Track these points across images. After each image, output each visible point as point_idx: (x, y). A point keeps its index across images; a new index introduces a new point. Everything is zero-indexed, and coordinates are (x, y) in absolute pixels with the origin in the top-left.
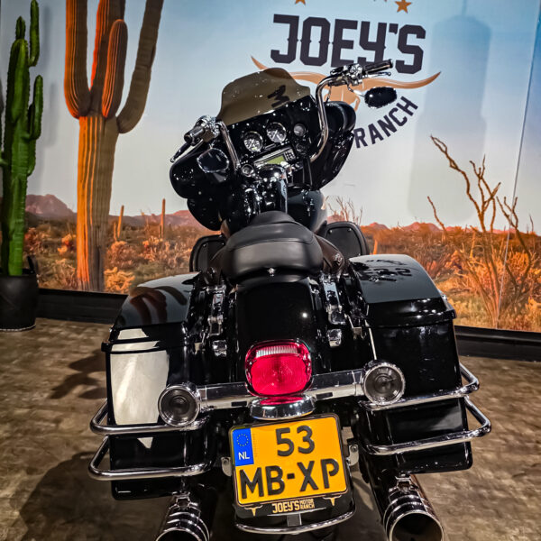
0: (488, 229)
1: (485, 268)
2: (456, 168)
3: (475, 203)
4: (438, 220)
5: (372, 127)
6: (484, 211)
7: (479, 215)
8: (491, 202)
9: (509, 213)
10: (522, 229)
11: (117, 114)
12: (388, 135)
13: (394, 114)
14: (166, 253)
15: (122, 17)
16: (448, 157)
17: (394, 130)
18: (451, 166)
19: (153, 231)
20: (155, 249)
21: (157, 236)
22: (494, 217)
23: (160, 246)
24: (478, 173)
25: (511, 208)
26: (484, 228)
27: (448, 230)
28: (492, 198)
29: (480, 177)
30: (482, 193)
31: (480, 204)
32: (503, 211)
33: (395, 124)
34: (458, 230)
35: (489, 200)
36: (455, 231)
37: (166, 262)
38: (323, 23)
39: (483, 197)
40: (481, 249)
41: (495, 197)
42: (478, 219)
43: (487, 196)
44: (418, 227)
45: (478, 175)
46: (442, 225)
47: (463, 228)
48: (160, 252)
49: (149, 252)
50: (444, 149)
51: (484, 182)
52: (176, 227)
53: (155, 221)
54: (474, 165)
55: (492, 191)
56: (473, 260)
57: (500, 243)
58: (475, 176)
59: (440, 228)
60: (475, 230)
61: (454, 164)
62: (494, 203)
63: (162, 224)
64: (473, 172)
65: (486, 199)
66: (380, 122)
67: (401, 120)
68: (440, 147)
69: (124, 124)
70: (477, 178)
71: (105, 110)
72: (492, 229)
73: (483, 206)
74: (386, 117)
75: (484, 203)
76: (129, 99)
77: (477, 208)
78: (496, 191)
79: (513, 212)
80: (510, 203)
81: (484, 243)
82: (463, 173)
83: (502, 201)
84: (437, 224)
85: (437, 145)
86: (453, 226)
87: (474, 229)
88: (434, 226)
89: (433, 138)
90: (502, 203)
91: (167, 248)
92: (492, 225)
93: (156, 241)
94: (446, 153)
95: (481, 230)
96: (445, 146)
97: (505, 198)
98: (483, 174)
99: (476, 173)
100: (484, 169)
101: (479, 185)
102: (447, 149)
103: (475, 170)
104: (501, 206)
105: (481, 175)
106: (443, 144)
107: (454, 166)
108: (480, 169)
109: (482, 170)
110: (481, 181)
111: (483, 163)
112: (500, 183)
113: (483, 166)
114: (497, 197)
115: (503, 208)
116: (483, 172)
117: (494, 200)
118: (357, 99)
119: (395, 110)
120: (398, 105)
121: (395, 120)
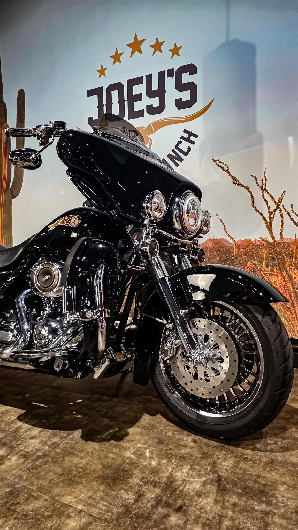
0: (278, 238)
1: (280, 278)
2: (239, 184)
3: (262, 214)
4: (228, 235)
6: (271, 221)
7: (267, 226)
8: (278, 211)
11: (10, 187)
12: (177, 165)
13: (180, 146)
15: (6, 122)
16: (230, 175)
17: (181, 160)
18: (234, 183)
22: (282, 227)
24: (260, 185)
26: (273, 238)
27: (239, 243)
28: (278, 207)
29: (263, 189)
30: (267, 204)
31: (267, 215)
32: (292, 219)
33: (181, 155)
34: (249, 242)
35: (275, 210)
36: (246, 244)
38: (118, 86)
39: (269, 207)
40: (273, 259)
41: (281, 206)
42: (266, 230)
43: (273, 207)
44: (211, 243)
45: (261, 188)
46: (233, 239)
47: (253, 239)
50: (225, 168)
51: (268, 193)
54: (256, 178)
55: (277, 201)
56: (267, 270)
57: (292, 251)
58: (258, 188)
59: (231, 241)
60: (265, 240)
61: (237, 180)
62: (281, 212)
64: (256, 185)
65: (272, 210)
66: (169, 156)
67: (186, 151)
68: (222, 167)
69: (14, 193)
70: (260, 191)
71: (4, 185)
72: (282, 238)
73: (270, 217)
74: (173, 151)
75: (270, 213)
76: (15, 175)
77: (264, 219)
78: (281, 199)
81: (276, 253)
82: (246, 188)
83: (289, 209)
84: (228, 239)
85: (219, 166)
86: (243, 239)
87: (263, 240)
88: (226, 240)
89: (214, 161)
90: (289, 211)
92: (281, 234)
94: (228, 171)
95: (271, 240)
96: (226, 165)
97: (292, 205)
98: (266, 186)
99: (258, 185)
100: (266, 180)
101: (263, 196)
102: (228, 168)
103: (257, 183)
104: (288, 213)
105: (264, 186)
106: (224, 164)
107: (237, 182)
108: (262, 181)
109: (264, 182)
110: (265, 192)
111: (265, 174)
112: (284, 192)
113: (265, 177)
114: (283, 206)
115: (290, 216)
116: (266, 183)
117: (280, 209)
118: (149, 141)
119: (180, 142)
120: (182, 138)
121: (181, 151)
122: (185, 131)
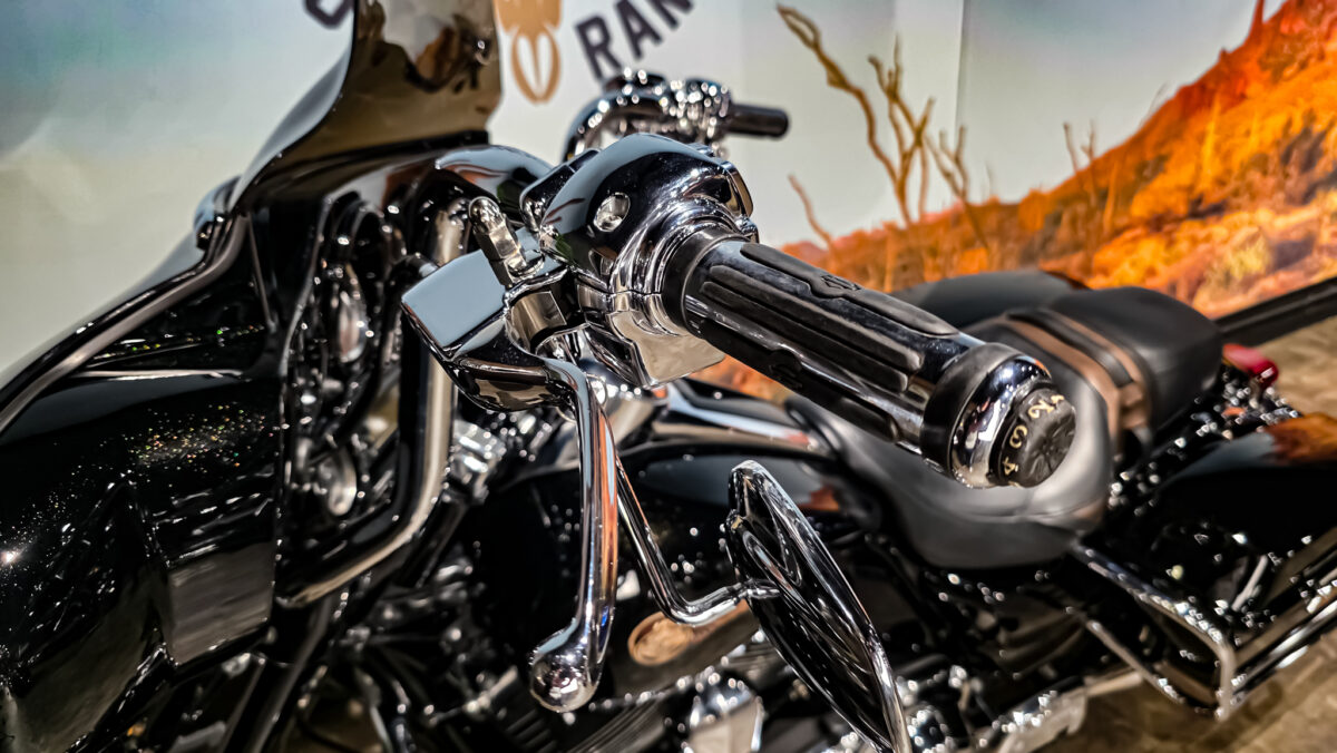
0: (915, 216)
2: (844, 84)
3: (886, 161)
4: (818, 229)
5: (625, 10)
6: (904, 176)
7: (897, 189)
8: (917, 151)
9: (950, 165)
10: (977, 197)
12: (672, 22)
16: (823, 58)
17: (685, 5)
18: (831, 81)
22: (924, 187)
24: (887, 84)
25: (954, 153)
26: (906, 215)
27: (839, 246)
28: (918, 142)
29: (893, 94)
31: (896, 161)
32: (941, 166)
34: (860, 239)
35: (913, 149)
36: (853, 244)
39: (901, 142)
41: (923, 139)
43: (909, 139)
45: (888, 92)
46: (826, 237)
47: (868, 230)
50: (810, 35)
51: (902, 106)
54: (878, 67)
55: (917, 123)
58: (882, 93)
59: (823, 245)
60: (891, 228)
61: (839, 74)
62: (923, 152)
64: (879, 85)
65: (907, 147)
68: (801, 34)
70: (886, 99)
72: (922, 215)
73: (903, 165)
75: (904, 156)
77: (892, 173)
79: (957, 161)
80: (952, 144)
81: (910, 251)
82: (860, 95)
83: (936, 141)
84: (817, 239)
85: (794, 27)
86: (848, 232)
87: (888, 227)
88: (810, 244)
89: (784, 12)
90: (938, 149)
92: (921, 205)
94: (815, 46)
95: (902, 224)
96: (813, 28)
97: (942, 135)
98: (897, 85)
99: (883, 86)
100: (898, 71)
101: (892, 116)
102: (817, 34)
103: (880, 80)
104: (936, 154)
105: (893, 88)
106: (808, 22)
107: (838, 79)
108: (890, 72)
109: (894, 76)
110: (896, 105)
111: (896, 56)
112: (931, 101)
113: (897, 64)
114: (927, 138)
115: (938, 159)
116: (897, 80)
117: (922, 145)
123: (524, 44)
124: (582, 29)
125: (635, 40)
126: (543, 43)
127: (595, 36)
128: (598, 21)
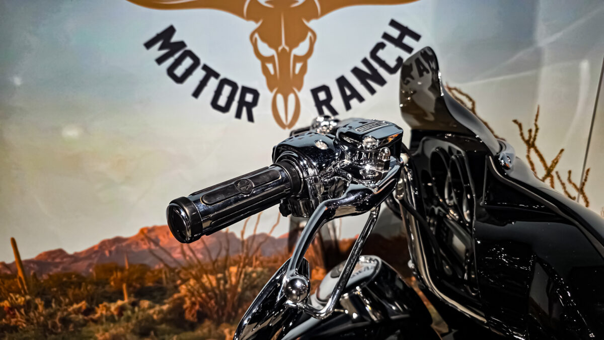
5: (342, 82)
8: (547, 181)
12: (372, 91)
13: (381, 54)
14: (41, 314)
17: (382, 82)
19: (10, 287)
20: (22, 311)
21: (19, 293)
23: (28, 305)
24: (527, 137)
25: (579, 185)
28: (549, 174)
29: (530, 144)
30: (533, 169)
32: (566, 192)
33: (382, 72)
35: (545, 178)
37: (45, 326)
41: (553, 173)
45: (527, 142)
48: (32, 314)
49: (14, 316)
51: (537, 151)
52: (45, 277)
53: (9, 272)
54: (520, 126)
55: (549, 164)
58: (522, 142)
62: (552, 182)
63: (20, 274)
64: (520, 138)
66: (356, 71)
67: (392, 64)
70: (525, 147)
74: (365, 61)
78: (555, 162)
79: (581, 191)
80: (578, 179)
83: (564, 177)
89: (450, 89)
90: (565, 180)
91: (41, 308)
93: (21, 300)
96: (470, 99)
97: (570, 172)
98: (535, 139)
99: (523, 138)
100: (537, 130)
101: (528, 157)
102: (473, 104)
103: (522, 134)
104: (563, 184)
105: (532, 140)
106: (467, 96)
108: (530, 131)
109: (533, 133)
110: (532, 150)
111: (536, 120)
112: (562, 151)
113: (536, 125)
114: (557, 173)
115: (564, 188)
116: (535, 136)
117: (552, 177)
118: (310, 34)
119: (381, 46)
120: (386, 36)
121: (383, 64)
122: (393, 23)
123: (280, 98)
124: (315, 92)
125: (347, 100)
126: (291, 97)
127: (322, 96)
128: (325, 89)
